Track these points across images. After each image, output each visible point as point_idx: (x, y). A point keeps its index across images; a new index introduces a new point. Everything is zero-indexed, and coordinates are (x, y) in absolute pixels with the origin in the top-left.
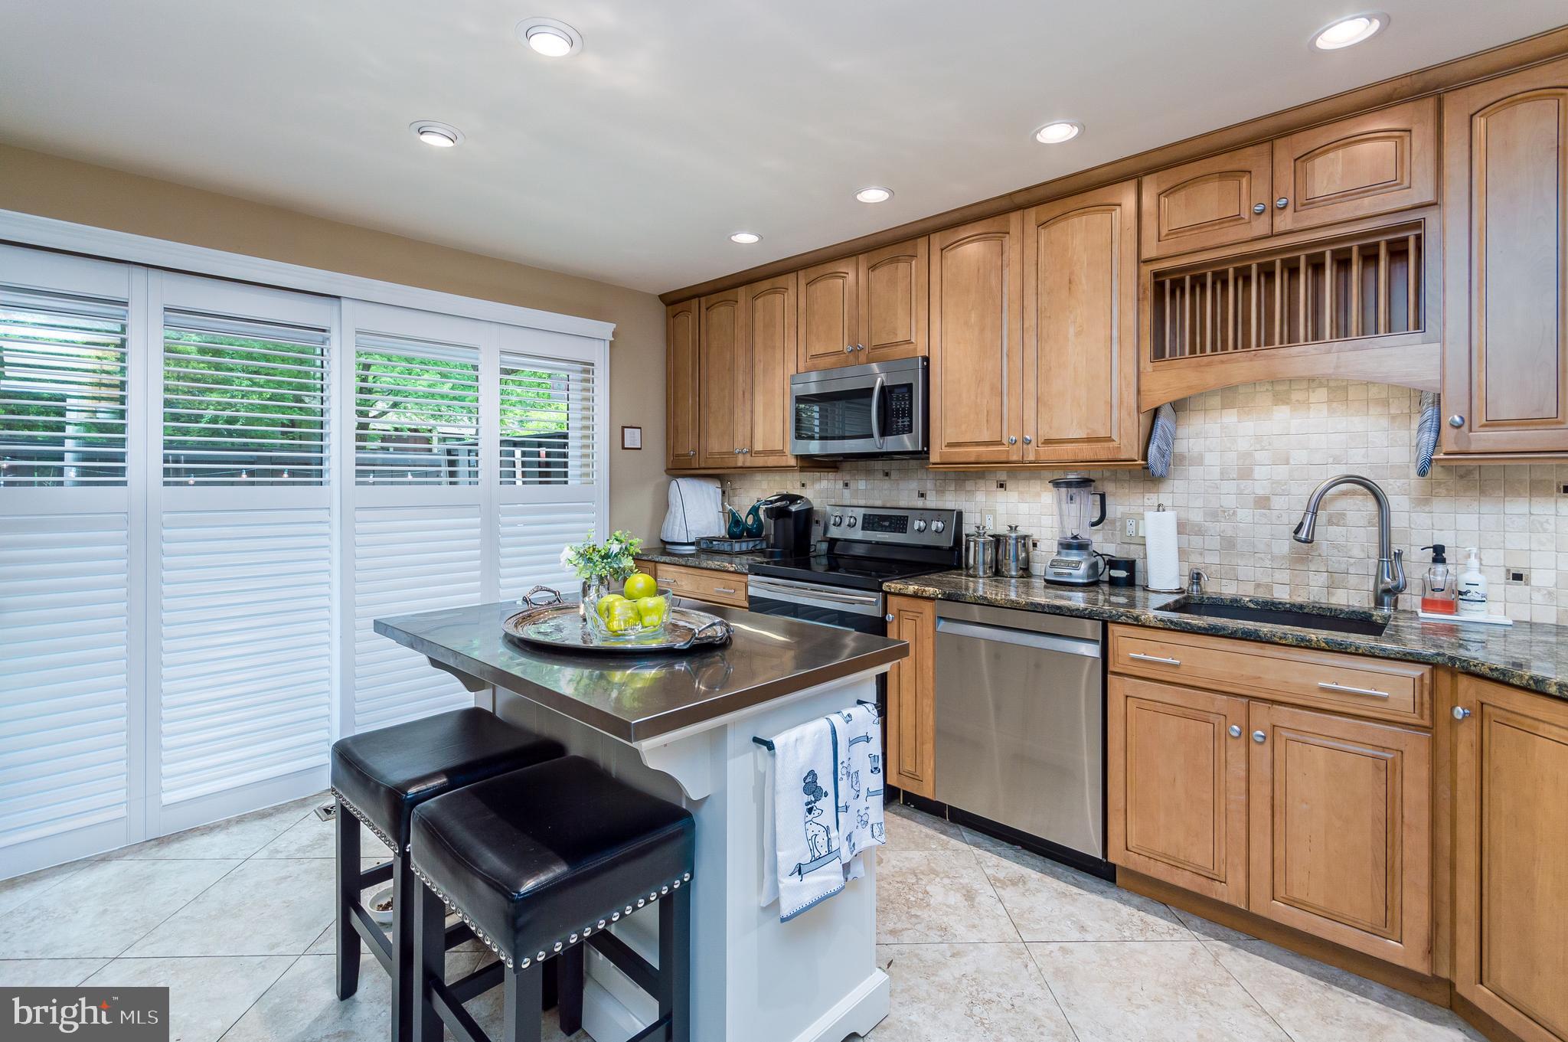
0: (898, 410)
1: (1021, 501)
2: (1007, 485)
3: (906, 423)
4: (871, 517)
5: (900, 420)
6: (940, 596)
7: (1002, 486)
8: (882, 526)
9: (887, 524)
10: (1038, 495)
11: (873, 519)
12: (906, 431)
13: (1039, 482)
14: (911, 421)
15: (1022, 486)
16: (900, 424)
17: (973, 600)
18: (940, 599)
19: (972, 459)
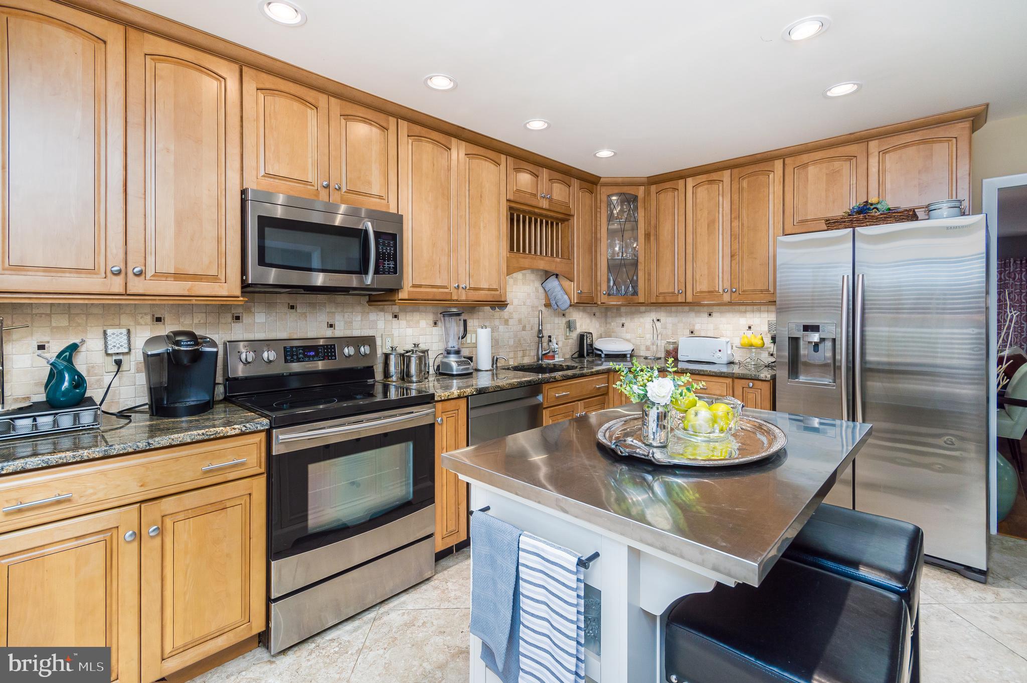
0: (384, 253)
1: (408, 326)
2: (399, 316)
3: (392, 266)
4: (294, 349)
5: (386, 263)
6: (474, 393)
7: (396, 317)
8: (309, 357)
9: (312, 353)
10: (418, 322)
11: (297, 351)
12: (392, 272)
13: (418, 314)
14: (395, 265)
15: (409, 317)
16: (386, 266)
17: (493, 390)
18: (475, 395)
19: (430, 298)
